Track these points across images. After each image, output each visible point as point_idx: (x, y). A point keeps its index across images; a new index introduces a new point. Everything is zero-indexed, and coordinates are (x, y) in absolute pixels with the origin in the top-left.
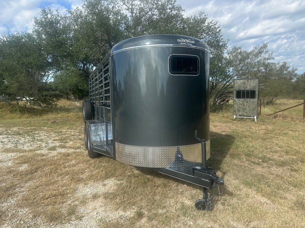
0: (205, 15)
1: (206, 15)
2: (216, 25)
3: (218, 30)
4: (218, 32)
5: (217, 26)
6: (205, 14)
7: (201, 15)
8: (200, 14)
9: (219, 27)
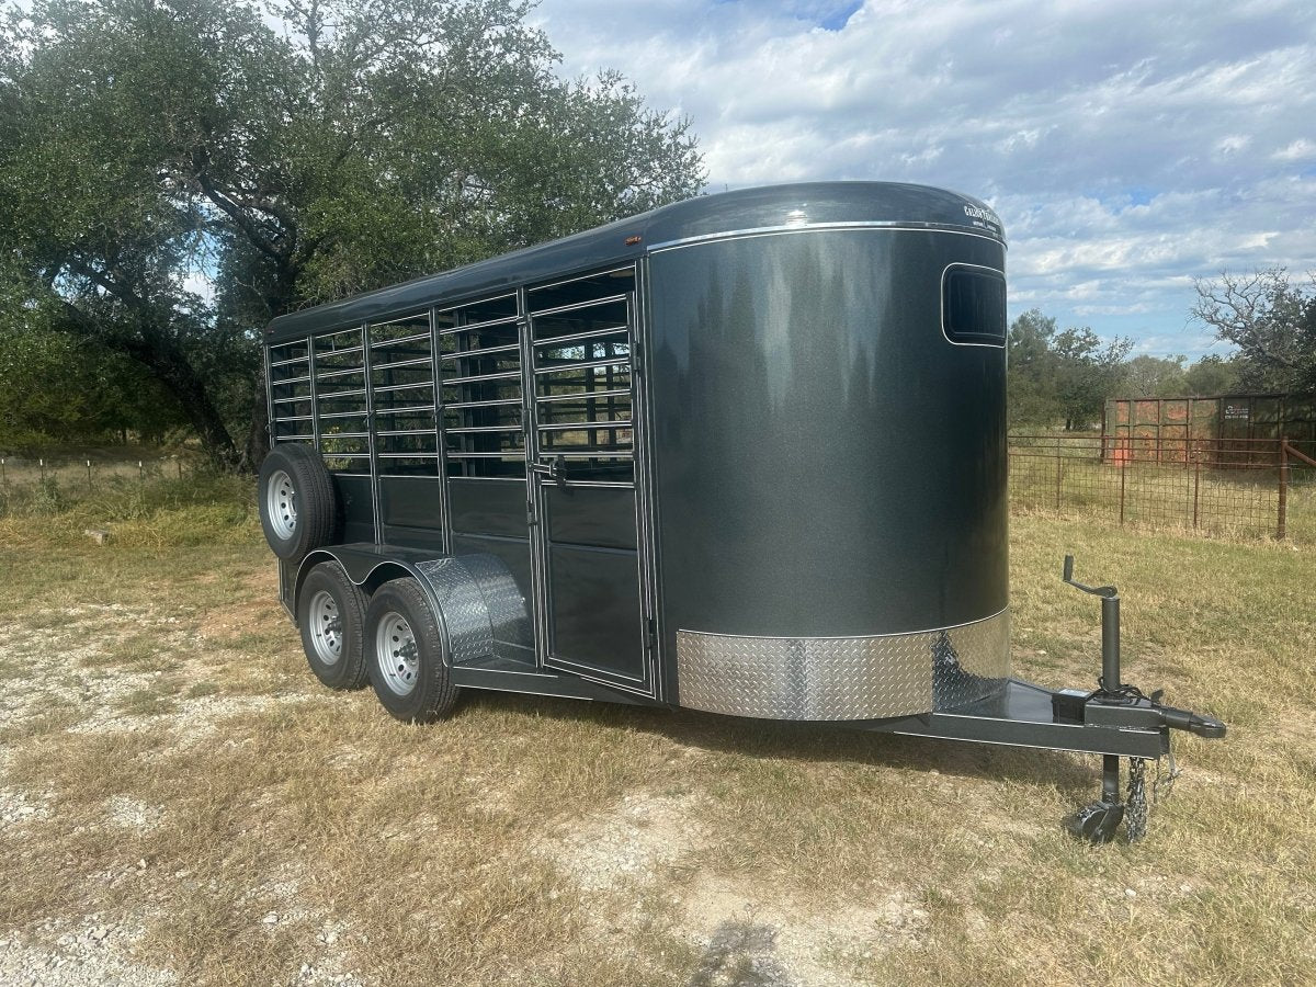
0: (625, 87)
1: (630, 89)
2: (682, 133)
3: (688, 155)
4: (686, 167)
5: (683, 140)
6: (623, 83)
7: (609, 87)
8: (605, 78)
9: (691, 146)
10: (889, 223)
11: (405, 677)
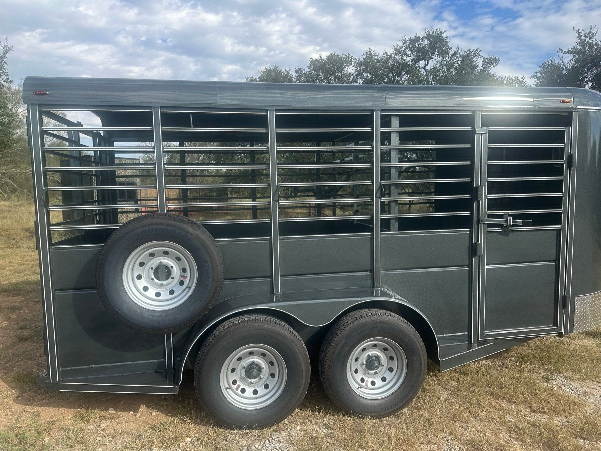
11: (370, 386)
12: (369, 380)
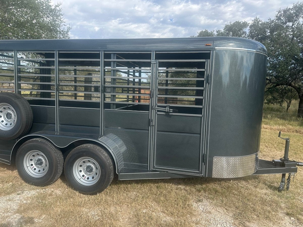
10: (254, 50)
11: (86, 179)
12: (86, 176)
